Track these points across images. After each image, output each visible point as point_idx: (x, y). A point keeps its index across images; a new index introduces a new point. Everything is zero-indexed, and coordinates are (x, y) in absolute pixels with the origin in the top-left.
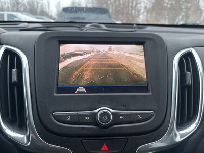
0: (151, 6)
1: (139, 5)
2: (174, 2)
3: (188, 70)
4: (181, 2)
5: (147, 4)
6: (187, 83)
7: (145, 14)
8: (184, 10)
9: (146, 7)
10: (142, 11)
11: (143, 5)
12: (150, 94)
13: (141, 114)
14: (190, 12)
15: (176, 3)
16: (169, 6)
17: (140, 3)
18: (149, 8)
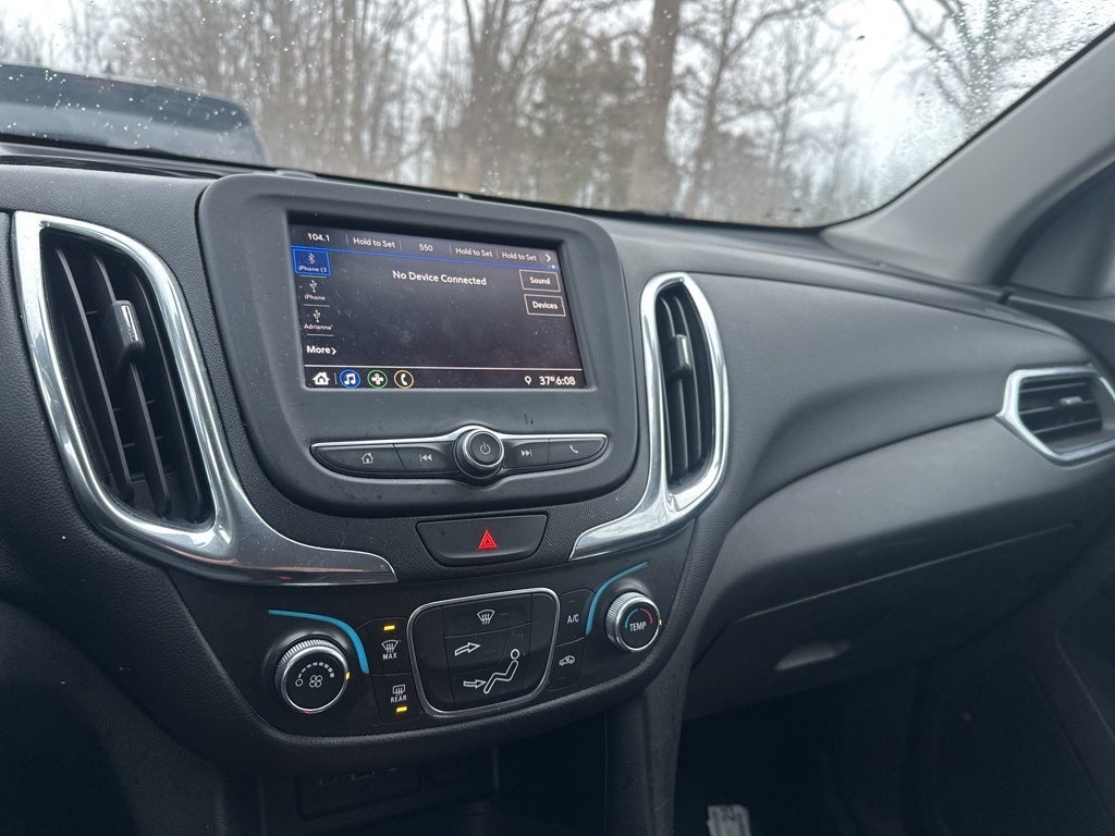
0: (455, 117)
1: (393, 108)
2: (560, 117)
3: (679, 330)
4: (589, 121)
5: (437, 108)
6: (681, 364)
7: (427, 154)
8: (603, 157)
9: (427, 123)
10: (412, 138)
11: (414, 110)
12: (594, 389)
13: (576, 443)
14: (629, 170)
15: (567, 121)
16: (538, 131)
17: (399, 96)
18: (447, 130)
